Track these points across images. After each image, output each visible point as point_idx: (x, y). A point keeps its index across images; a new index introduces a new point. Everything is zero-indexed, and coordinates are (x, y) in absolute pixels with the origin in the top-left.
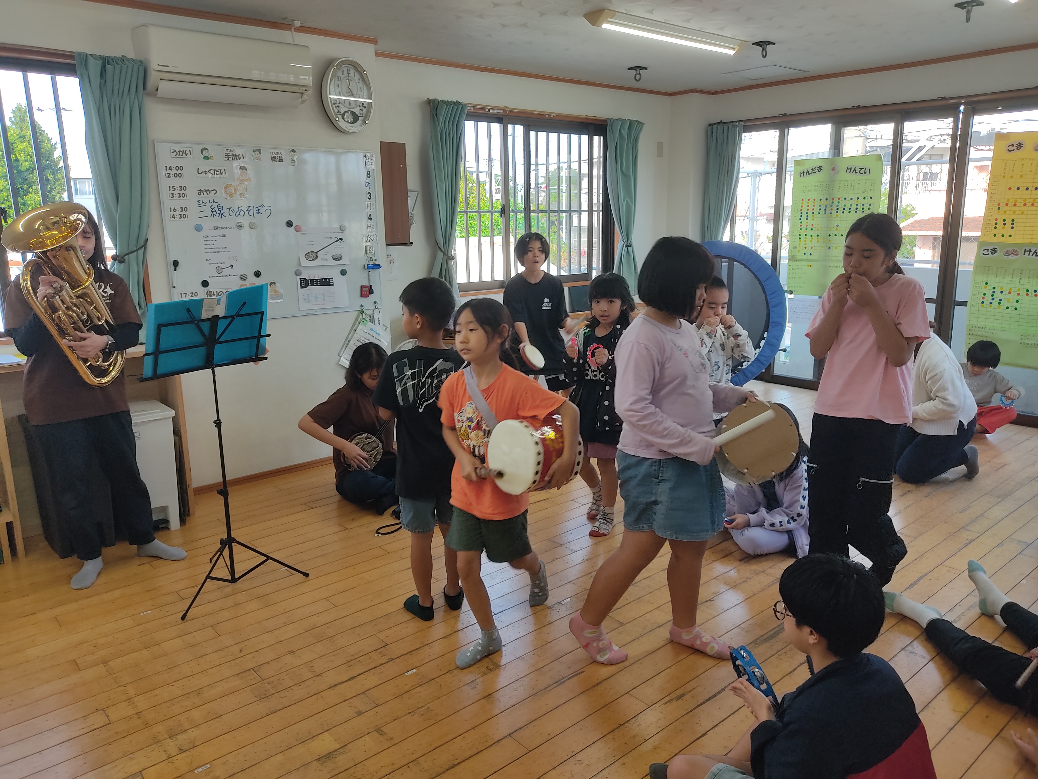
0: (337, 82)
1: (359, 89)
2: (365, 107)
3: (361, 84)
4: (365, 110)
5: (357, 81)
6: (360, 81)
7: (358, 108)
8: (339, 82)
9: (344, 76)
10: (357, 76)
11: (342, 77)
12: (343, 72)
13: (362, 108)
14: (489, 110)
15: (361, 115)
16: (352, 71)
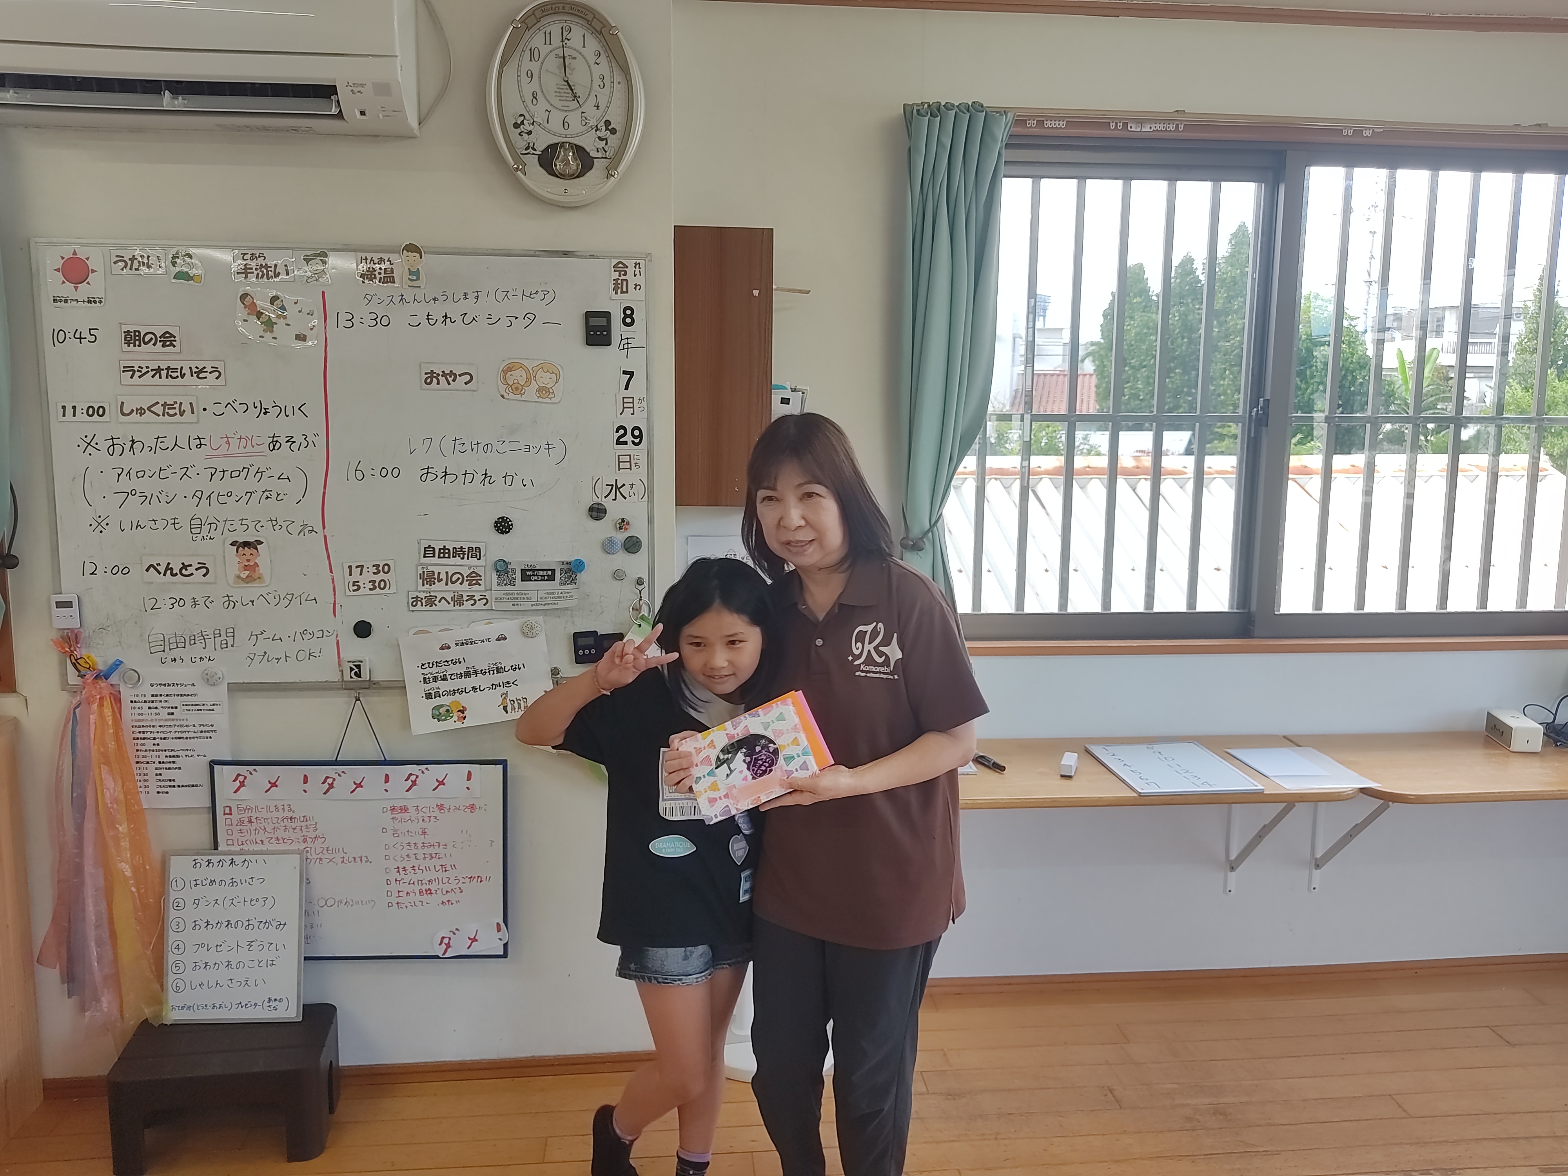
0: (527, 65)
1: (597, 81)
2: (613, 131)
3: (603, 68)
4: (614, 140)
5: (592, 59)
6: (603, 60)
7: (593, 134)
8: (534, 66)
9: (550, 47)
10: (593, 44)
11: (545, 50)
12: (548, 37)
13: (603, 133)
14: (1125, 125)
15: (599, 155)
16: (577, 34)
